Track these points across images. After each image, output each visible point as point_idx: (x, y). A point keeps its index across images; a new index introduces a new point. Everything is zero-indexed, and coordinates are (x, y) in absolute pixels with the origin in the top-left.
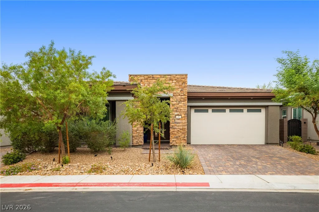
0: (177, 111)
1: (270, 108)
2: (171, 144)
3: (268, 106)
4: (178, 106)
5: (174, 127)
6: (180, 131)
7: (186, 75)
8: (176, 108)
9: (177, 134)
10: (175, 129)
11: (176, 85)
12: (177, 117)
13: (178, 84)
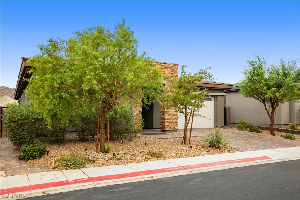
1: (219, 97)
2: (166, 129)
3: (217, 96)
5: (168, 113)
7: (178, 65)
9: (171, 119)
10: (169, 115)
11: (169, 73)
13: (171, 72)
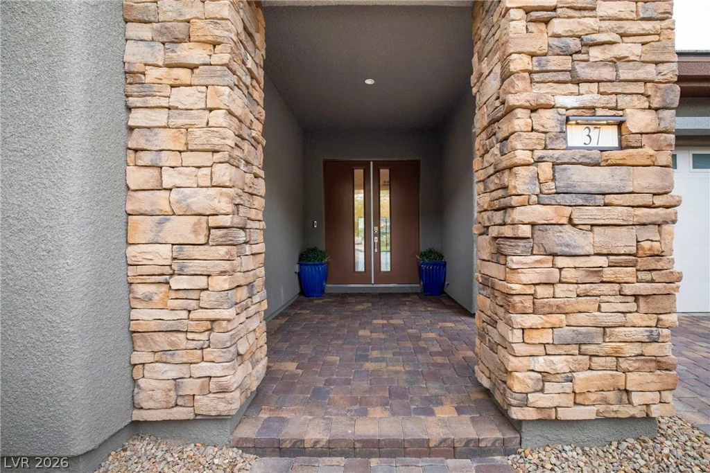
0: (583, 71)
2: (524, 405)
4: (591, 23)
5: (554, 238)
6: (608, 274)
8: (574, 44)
9: (584, 303)
10: (561, 261)
12: (577, 136)
